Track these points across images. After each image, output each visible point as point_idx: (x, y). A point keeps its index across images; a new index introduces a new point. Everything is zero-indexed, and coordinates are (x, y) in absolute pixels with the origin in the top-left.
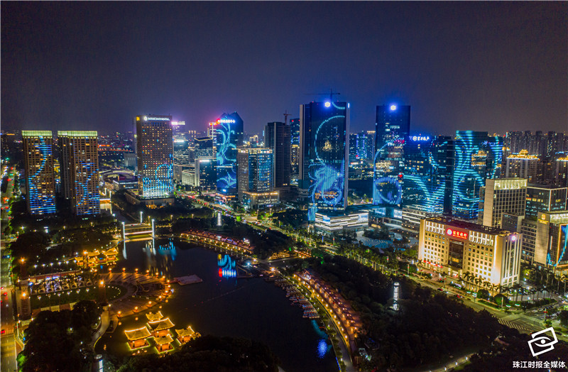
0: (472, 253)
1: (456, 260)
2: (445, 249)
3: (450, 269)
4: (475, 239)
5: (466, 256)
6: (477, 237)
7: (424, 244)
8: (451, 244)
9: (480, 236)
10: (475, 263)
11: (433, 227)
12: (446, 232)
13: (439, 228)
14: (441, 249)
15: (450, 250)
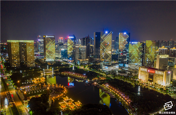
0: (156, 77)
1: (151, 79)
2: (147, 76)
3: (149, 82)
4: (157, 73)
5: (154, 78)
6: (158, 72)
7: (140, 75)
8: (149, 74)
9: (159, 72)
10: (157, 80)
11: (143, 69)
12: (148, 71)
13: (145, 70)
14: (146, 76)
15: (149, 76)
